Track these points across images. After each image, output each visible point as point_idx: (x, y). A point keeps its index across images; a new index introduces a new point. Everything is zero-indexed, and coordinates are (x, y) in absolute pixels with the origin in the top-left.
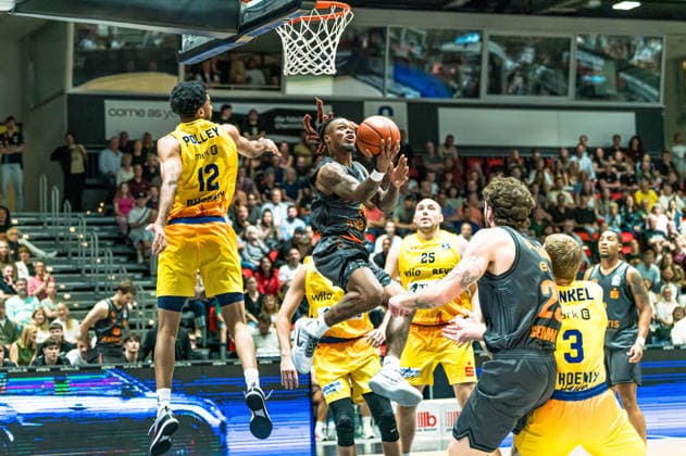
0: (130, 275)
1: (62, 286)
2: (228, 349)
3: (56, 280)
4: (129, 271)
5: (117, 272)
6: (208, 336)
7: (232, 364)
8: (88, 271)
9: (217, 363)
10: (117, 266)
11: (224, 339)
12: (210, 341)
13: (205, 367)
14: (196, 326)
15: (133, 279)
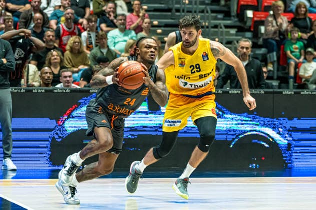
0: (214, 15)
1: (156, 23)
2: (295, 82)
3: (151, 17)
4: (213, 12)
5: (202, 12)
6: (278, 70)
7: (299, 93)
8: (178, 11)
9: (287, 92)
10: (203, 7)
11: (292, 74)
12: (280, 74)
13: (275, 95)
14: (269, 61)
15: (216, 19)
